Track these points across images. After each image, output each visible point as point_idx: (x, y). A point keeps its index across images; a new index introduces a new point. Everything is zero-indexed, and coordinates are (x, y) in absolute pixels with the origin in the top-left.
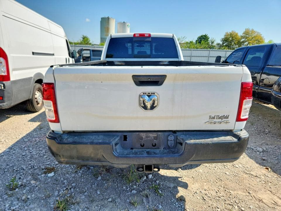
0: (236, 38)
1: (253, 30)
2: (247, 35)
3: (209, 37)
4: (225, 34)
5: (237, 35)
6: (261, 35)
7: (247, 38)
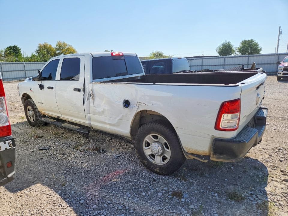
0: (50, 50)
1: (64, 43)
2: (60, 47)
3: (19, 48)
4: (38, 46)
5: (50, 47)
6: (73, 47)
7: (61, 50)
